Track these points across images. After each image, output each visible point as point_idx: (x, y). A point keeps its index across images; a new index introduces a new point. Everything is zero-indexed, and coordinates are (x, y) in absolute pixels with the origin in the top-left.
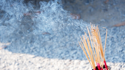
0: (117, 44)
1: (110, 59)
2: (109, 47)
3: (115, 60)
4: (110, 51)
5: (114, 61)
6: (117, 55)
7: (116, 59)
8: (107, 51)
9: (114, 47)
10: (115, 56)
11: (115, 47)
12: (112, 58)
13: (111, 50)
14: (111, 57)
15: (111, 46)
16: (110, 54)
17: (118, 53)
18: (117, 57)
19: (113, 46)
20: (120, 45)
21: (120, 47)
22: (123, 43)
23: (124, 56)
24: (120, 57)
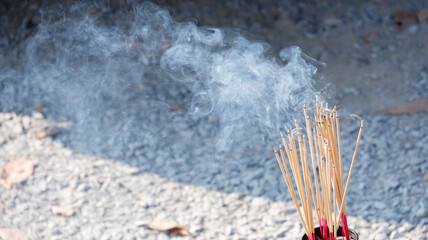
0: (384, 166)
1: (358, 209)
2: (361, 171)
3: (373, 212)
4: (361, 185)
5: (370, 215)
6: (380, 201)
7: (376, 209)
9: (375, 173)
10: (375, 200)
11: (379, 175)
12: (364, 207)
13: (364, 181)
14: (362, 202)
15: (367, 171)
16: (361, 193)
17: (383, 193)
18: (380, 205)
19: (371, 169)
20: (392, 170)
21: (392, 177)
22: (402, 166)
23: (400, 203)
24: (389, 205)
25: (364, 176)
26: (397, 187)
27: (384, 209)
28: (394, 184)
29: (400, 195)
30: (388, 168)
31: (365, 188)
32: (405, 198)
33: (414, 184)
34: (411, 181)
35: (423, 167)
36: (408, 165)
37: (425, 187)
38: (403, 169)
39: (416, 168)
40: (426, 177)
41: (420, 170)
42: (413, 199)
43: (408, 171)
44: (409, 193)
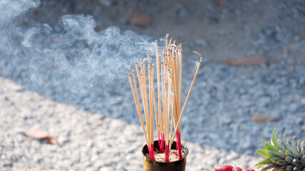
0: (221, 105)
1: (196, 138)
2: (202, 108)
3: (207, 141)
4: (201, 119)
5: (205, 143)
6: (214, 132)
7: (211, 139)
8: (193, 117)
9: (213, 110)
10: (210, 132)
11: (216, 112)
12: (201, 136)
13: (204, 115)
14: (200, 132)
15: (206, 108)
16: (200, 125)
17: (218, 127)
18: (214, 136)
19: (210, 106)
20: (227, 109)
21: (226, 114)
22: (235, 107)
23: (231, 136)
24: (221, 136)
25: (204, 112)
26: (229, 124)
27: (217, 140)
28: (227, 121)
29: (231, 130)
30: (225, 107)
31: (204, 122)
32: (235, 133)
33: (243, 122)
34: (241, 120)
35: (252, 109)
36: (240, 107)
37: (251, 126)
38: (236, 110)
39: (246, 110)
40: (254, 117)
41: (249, 112)
42: (242, 134)
43: (240, 111)
44: (239, 129)
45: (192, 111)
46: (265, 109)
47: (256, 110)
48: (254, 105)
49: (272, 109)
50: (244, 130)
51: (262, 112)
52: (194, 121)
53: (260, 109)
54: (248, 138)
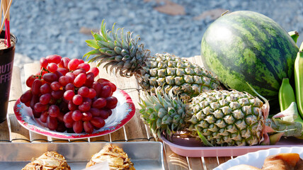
0: (50, 18)
1: (25, 49)
2: (31, 20)
3: (36, 52)
4: (29, 31)
5: (34, 54)
6: (43, 44)
7: (39, 51)
8: (22, 29)
9: (42, 23)
10: (38, 43)
11: (44, 24)
12: (30, 47)
13: (32, 28)
14: (28, 43)
15: (35, 20)
16: (28, 37)
17: (46, 39)
18: (42, 47)
19: (39, 19)
20: (55, 22)
21: (55, 27)
22: (64, 20)
23: (59, 48)
24: (50, 48)
25: (33, 24)
26: (57, 36)
27: (45, 51)
28: (56, 33)
29: (60, 41)
30: (53, 20)
31: (32, 33)
32: (63, 44)
33: (71, 35)
34: (69, 32)
35: (80, 22)
36: (69, 20)
37: (80, 38)
38: (64, 22)
39: (75, 22)
40: (82, 30)
41: (77, 24)
42: (70, 45)
43: (68, 24)
44: (67, 41)
45: (20, 23)
46: (93, 22)
47: (84, 23)
48: (82, 18)
49: (100, 22)
50: (71, 42)
51: (90, 25)
52: (23, 33)
53: (88, 22)
54: (76, 50)
